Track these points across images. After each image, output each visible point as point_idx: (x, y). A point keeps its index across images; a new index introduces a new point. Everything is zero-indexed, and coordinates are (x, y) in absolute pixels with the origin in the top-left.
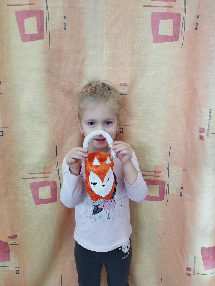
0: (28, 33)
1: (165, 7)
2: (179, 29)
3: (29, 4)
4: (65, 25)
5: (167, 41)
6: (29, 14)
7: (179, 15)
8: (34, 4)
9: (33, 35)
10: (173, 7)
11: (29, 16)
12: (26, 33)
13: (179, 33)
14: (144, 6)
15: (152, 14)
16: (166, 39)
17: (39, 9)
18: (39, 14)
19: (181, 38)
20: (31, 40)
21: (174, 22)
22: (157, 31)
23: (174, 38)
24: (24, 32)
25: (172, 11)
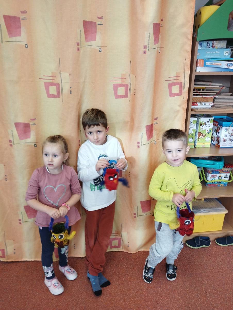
0: (51, 94)
1: (120, 81)
2: (128, 92)
3: (52, 80)
4: (71, 91)
5: (122, 98)
6: (52, 84)
7: (127, 85)
8: (55, 80)
9: (54, 95)
10: (124, 81)
11: (52, 85)
12: (50, 93)
13: (128, 94)
14: (109, 81)
15: (114, 85)
16: (121, 97)
17: (58, 83)
18: (57, 85)
19: (129, 96)
20: (53, 97)
21: (125, 88)
22: (117, 93)
23: (126, 96)
24: (49, 93)
25: (123, 83)
